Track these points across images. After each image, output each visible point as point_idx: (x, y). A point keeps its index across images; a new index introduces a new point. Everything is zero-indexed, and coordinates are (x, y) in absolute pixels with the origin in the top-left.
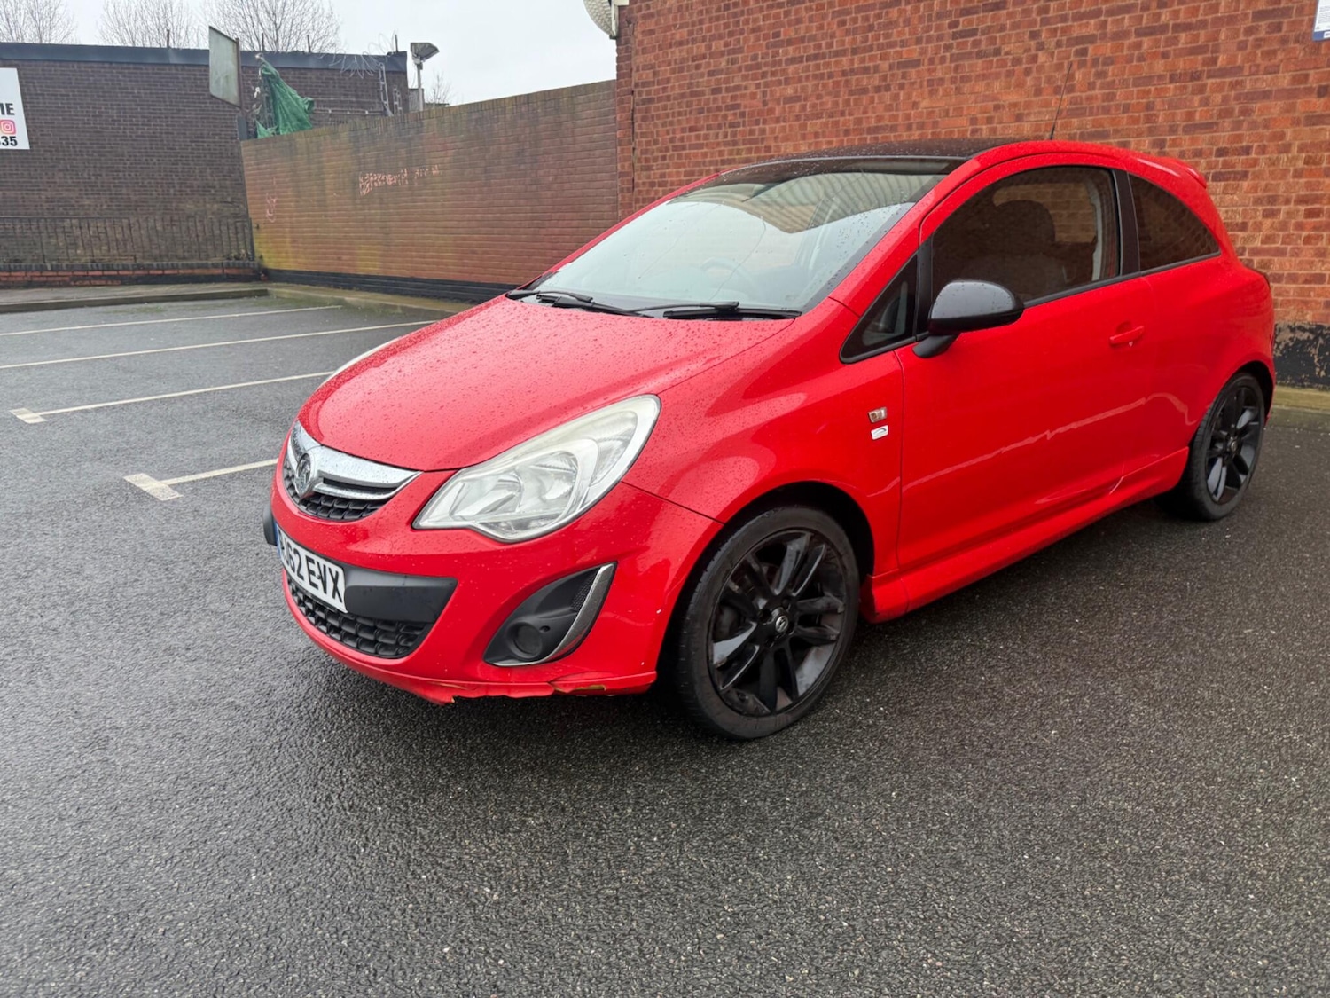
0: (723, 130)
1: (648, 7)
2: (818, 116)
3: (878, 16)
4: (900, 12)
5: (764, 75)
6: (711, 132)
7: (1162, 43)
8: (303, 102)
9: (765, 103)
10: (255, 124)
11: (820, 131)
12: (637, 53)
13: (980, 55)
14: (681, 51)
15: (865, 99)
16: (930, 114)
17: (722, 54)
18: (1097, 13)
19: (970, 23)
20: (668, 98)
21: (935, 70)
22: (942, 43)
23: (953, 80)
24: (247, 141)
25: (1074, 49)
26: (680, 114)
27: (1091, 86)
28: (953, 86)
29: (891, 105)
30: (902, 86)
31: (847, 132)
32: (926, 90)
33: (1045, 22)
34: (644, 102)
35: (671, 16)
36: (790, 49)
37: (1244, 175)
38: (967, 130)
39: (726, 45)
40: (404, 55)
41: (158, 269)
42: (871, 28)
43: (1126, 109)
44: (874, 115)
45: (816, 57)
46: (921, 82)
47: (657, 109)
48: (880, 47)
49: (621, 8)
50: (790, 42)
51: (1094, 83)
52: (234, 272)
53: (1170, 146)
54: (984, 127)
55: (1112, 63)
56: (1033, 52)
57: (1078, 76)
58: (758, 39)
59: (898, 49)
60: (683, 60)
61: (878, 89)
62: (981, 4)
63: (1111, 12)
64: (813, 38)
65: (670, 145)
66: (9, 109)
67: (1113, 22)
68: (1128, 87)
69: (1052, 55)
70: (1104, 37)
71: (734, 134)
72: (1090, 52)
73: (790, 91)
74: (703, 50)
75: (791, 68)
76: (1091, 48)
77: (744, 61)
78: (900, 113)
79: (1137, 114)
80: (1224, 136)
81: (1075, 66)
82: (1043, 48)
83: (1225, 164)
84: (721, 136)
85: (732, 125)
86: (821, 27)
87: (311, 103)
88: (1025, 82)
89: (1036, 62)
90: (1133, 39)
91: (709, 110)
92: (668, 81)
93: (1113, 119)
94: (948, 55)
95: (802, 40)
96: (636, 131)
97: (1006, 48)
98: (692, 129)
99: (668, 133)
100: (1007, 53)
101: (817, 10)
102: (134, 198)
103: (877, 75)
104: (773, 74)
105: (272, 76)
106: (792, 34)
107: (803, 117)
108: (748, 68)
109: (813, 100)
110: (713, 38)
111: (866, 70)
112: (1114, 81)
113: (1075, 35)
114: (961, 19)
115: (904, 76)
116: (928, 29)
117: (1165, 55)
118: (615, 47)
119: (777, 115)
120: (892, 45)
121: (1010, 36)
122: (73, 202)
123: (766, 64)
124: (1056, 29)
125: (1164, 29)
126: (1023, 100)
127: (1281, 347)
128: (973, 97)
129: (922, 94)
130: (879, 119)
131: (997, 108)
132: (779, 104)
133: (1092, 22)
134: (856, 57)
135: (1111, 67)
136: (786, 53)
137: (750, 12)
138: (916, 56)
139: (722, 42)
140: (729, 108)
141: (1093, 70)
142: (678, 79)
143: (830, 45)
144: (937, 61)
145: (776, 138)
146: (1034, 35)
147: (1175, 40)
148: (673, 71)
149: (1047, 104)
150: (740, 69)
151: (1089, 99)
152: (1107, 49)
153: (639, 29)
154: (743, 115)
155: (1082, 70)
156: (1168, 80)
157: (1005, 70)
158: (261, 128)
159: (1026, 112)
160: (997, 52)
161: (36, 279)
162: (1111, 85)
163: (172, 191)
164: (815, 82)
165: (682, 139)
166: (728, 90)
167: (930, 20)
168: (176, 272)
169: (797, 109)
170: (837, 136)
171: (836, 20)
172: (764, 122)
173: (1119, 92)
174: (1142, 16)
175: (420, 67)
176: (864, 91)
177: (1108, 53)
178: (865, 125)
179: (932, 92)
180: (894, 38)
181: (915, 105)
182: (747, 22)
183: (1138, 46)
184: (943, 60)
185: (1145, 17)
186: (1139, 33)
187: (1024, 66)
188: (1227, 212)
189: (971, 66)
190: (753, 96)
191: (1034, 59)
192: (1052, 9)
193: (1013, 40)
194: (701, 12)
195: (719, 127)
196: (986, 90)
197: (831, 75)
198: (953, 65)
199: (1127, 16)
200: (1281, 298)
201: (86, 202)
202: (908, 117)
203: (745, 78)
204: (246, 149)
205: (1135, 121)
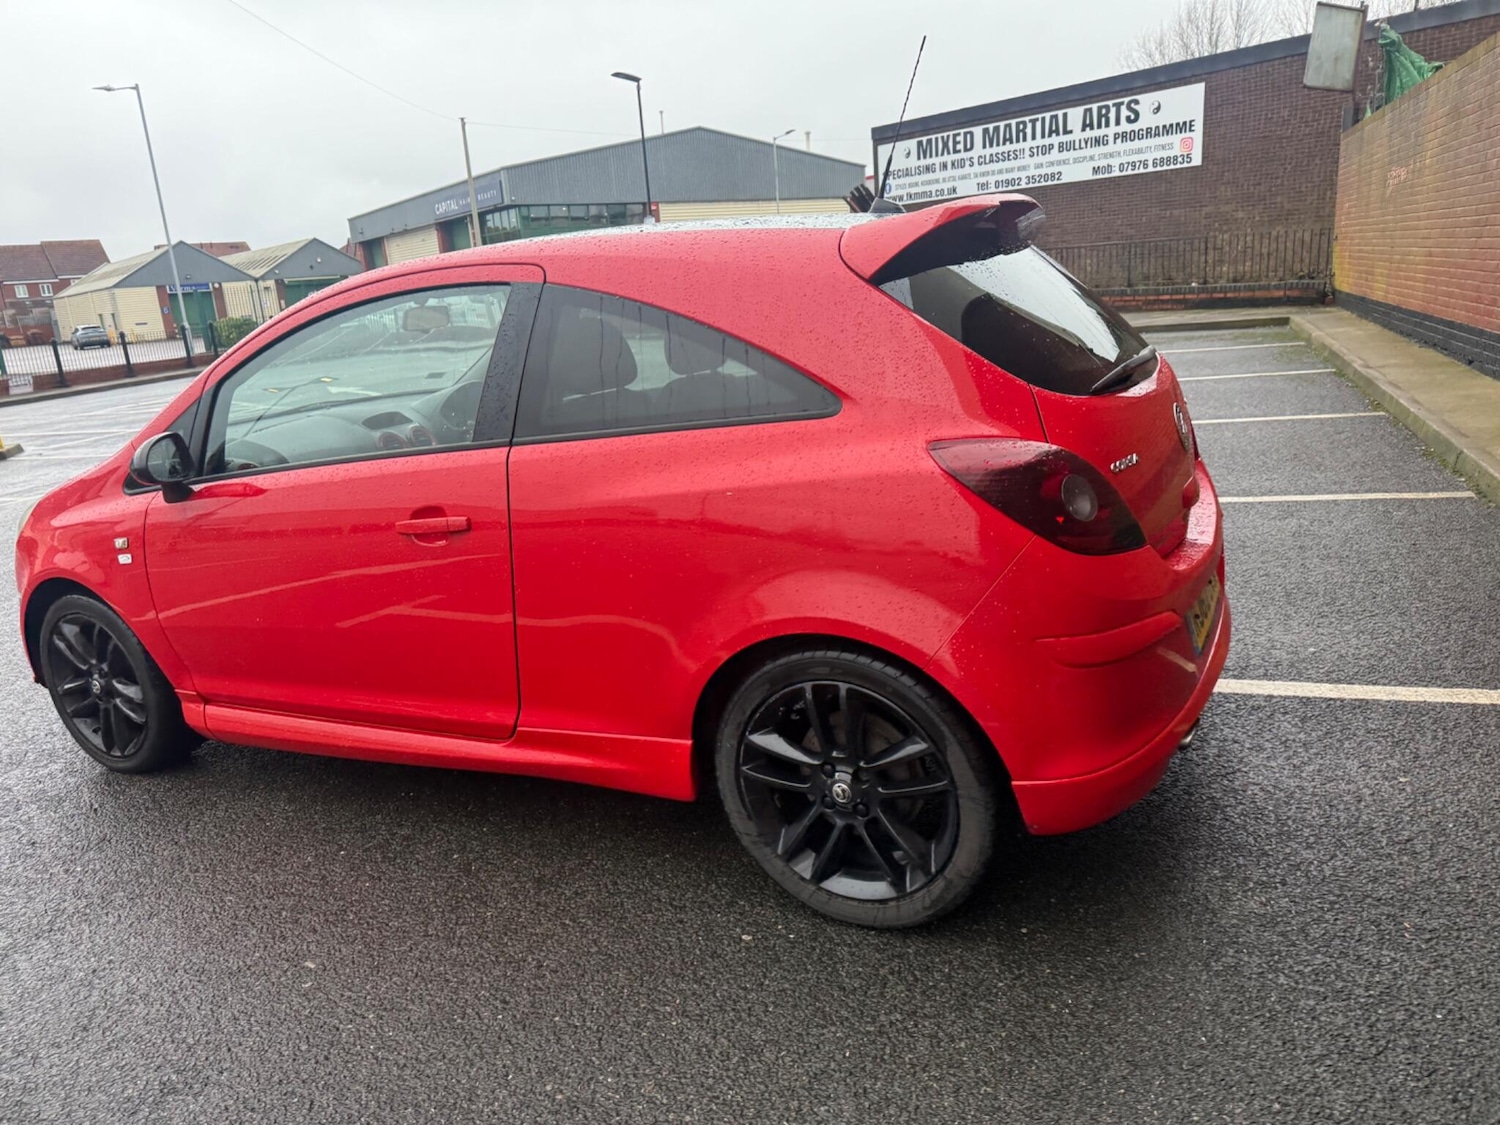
41: (1220, 292)
52: (1295, 293)
66: (1191, 126)
102: (1287, 206)
105: (1393, 43)
158: (1369, 113)
168: (1237, 294)
201: (1240, 215)
204: (1347, 140)
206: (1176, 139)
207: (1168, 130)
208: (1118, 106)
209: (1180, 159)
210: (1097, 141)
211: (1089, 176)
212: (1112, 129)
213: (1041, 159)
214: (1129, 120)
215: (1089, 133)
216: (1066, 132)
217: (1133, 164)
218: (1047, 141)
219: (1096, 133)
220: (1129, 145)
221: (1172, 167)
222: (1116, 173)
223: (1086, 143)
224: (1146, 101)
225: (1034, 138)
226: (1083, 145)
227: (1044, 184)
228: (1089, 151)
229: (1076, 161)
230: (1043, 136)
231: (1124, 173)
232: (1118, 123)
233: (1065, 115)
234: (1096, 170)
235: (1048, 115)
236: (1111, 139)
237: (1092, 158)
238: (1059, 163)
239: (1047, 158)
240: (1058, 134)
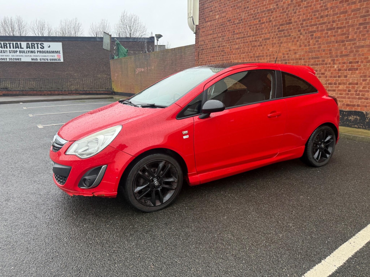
0: (220, 57)
1: (203, 25)
2: (244, 53)
3: (259, 26)
4: (265, 25)
5: (231, 42)
6: (217, 57)
7: (334, 33)
8: (126, 50)
9: (231, 50)
10: (114, 56)
11: (244, 57)
12: (200, 37)
13: (285, 36)
14: (211, 36)
15: (256, 48)
16: (272, 52)
17: (221, 37)
18: (316, 25)
19: (283, 28)
20: (207, 49)
21: (273, 40)
22: (275, 33)
23: (278, 43)
24: (112, 60)
25: (310, 34)
26: (210, 53)
27: (315, 45)
28: (278, 45)
29: (262, 50)
30: (265, 45)
31: (251, 57)
32: (271, 46)
33: (302, 27)
34: (202, 50)
35: (208, 27)
36: (237, 35)
37: (357, 69)
38: (282, 57)
39: (222, 35)
40: (154, 37)
41: (88, 91)
42: (257, 30)
43: (324, 51)
44: (258, 53)
45: (244, 37)
46: (270, 44)
47: (205, 52)
48: (260, 35)
49: (197, 25)
50: (237, 34)
51: (315, 44)
52: (107, 92)
53: (336, 61)
54: (286, 56)
55: (320, 38)
56: (299, 35)
57: (311, 42)
58: (229, 33)
59: (264, 35)
60: (211, 39)
61: (259, 46)
62: (285, 23)
63: (320, 24)
64: (243, 32)
65: (207, 61)
66: (59, 52)
67: (320, 27)
68: (324, 44)
69: (304, 36)
70: (318, 31)
71: (223, 58)
72: (314, 35)
73: (237, 47)
74: (216, 36)
75: (237, 40)
76: (314, 34)
77: (226, 39)
78: (265, 52)
79: (327, 52)
80: (351, 58)
81: (310, 39)
82: (302, 34)
83: (352, 66)
84: (220, 59)
85: (222, 56)
86: (245, 30)
87: (128, 50)
88: (297, 43)
89: (300, 38)
90: (326, 31)
91: (217, 52)
92: (207, 44)
93: (321, 54)
94: (277, 36)
95: (240, 33)
96: (199, 57)
97: (292, 34)
98: (213, 57)
99: (207, 58)
100: (292, 36)
101: (244, 25)
102: (86, 74)
103: (259, 42)
104: (233, 42)
105: (118, 44)
106: (238, 32)
107: (240, 53)
108: (227, 41)
109: (243, 49)
110: (218, 33)
111: (256, 41)
112: (321, 43)
113: (310, 31)
114: (280, 27)
115: (266, 42)
116: (272, 30)
117: (334, 36)
118: (195, 36)
119: (233, 53)
120: (263, 34)
121: (293, 31)
122: (72, 75)
123: (231, 39)
124: (305, 29)
125: (334, 28)
126: (296, 48)
127: (368, 119)
128: (283, 48)
129: (270, 47)
130: (259, 54)
131: (290, 50)
132: (234, 50)
133: (315, 27)
134: (253, 37)
135: (320, 39)
136: (236, 36)
137: (228, 26)
138: (269, 37)
139: (221, 34)
140: (222, 51)
141: (315, 40)
142: (210, 44)
143: (247, 34)
144: (274, 38)
145: (233, 59)
146: (299, 31)
147: (337, 31)
148: (209, 42)
149: (303, 49)
150: (225, 41)
151: (314, 48)
152: (319, 34)
153: (201, 31)
154: (225, 53)
155: (312, 40)
156: (335, 43)
157: (292, 40)
158: (115, 56)
159: (297, 51)
160: (290, 36)
161: (60, 93)
162: (320, 44)
163: (95, 72)
164: (243, 44)
165: (210, 59)
166: (222, 46)
167: (272, 27)
168: (92, 92)
169: (239, 51)
170: (249, 58)
171: (249, 28)
172: (230, 55)
173: (322, 46)
174: (328, 25)
175: (158, 40)
176: (256, 46)
177: (319, 35)
178: (256, 55)
179: (273, 46)
180: (263, 32)
181: (268, 50)
182: (227, 29)
183: (327, 33)
184: (276, 38)
185: (329, 25)
186: (327, 30)
187: (297, 39)
188: (352, 79)
189: (283, 39)
190: (228, 48)
191: (299, 37)
192: (304, 23)
193: (294, 32)
194: (216, 26)
195: (219, 56)
196: (287, 46)
197: (247, 42)
198: (278, 39)
199: (324, 25)
200: (368, 105)
201: (75, 74)
202: (267, 53)
203: (226, 43)
204: (111, 62)
205: (327, 54)
206: (56, 55)
207: (53, 52)
208: (37, 44)
209: (57, 60)
210: (32, 52)
211: (31, 61)
212: (36, 50)
213: (13, 54)
214: (41, 48)
215: (28, 49)
216: (21, 48)
217: (44, 59)
218: (15, 50)
219: (31, 50)
220: (42, 54)
221: (55, 61)
222: (39, 61)
223: (28, 52)
224: (46, 44)
225: (10, 48)
226: (27, 52)
227: (15, 61)
228: (30, 54)
229: (25, 56)
230: (13, 48)
231: (41, 61)
232: (38, 48)
233: (20, 44)
234: (32, 59)
235: (14, 43)
236: (36, 52)
237: (31, 56)
238: (20, 56)
239: (15, 54)
240: (18, 48)
